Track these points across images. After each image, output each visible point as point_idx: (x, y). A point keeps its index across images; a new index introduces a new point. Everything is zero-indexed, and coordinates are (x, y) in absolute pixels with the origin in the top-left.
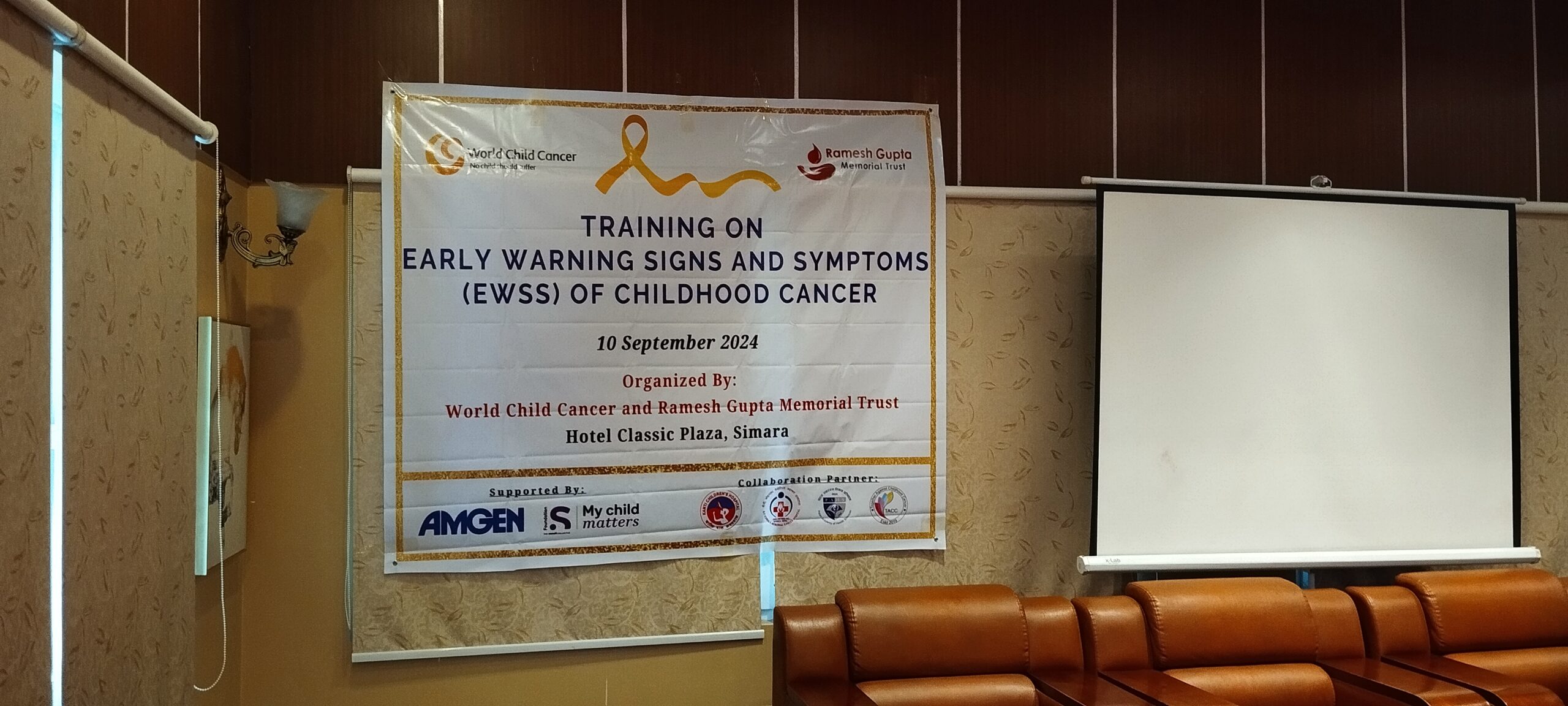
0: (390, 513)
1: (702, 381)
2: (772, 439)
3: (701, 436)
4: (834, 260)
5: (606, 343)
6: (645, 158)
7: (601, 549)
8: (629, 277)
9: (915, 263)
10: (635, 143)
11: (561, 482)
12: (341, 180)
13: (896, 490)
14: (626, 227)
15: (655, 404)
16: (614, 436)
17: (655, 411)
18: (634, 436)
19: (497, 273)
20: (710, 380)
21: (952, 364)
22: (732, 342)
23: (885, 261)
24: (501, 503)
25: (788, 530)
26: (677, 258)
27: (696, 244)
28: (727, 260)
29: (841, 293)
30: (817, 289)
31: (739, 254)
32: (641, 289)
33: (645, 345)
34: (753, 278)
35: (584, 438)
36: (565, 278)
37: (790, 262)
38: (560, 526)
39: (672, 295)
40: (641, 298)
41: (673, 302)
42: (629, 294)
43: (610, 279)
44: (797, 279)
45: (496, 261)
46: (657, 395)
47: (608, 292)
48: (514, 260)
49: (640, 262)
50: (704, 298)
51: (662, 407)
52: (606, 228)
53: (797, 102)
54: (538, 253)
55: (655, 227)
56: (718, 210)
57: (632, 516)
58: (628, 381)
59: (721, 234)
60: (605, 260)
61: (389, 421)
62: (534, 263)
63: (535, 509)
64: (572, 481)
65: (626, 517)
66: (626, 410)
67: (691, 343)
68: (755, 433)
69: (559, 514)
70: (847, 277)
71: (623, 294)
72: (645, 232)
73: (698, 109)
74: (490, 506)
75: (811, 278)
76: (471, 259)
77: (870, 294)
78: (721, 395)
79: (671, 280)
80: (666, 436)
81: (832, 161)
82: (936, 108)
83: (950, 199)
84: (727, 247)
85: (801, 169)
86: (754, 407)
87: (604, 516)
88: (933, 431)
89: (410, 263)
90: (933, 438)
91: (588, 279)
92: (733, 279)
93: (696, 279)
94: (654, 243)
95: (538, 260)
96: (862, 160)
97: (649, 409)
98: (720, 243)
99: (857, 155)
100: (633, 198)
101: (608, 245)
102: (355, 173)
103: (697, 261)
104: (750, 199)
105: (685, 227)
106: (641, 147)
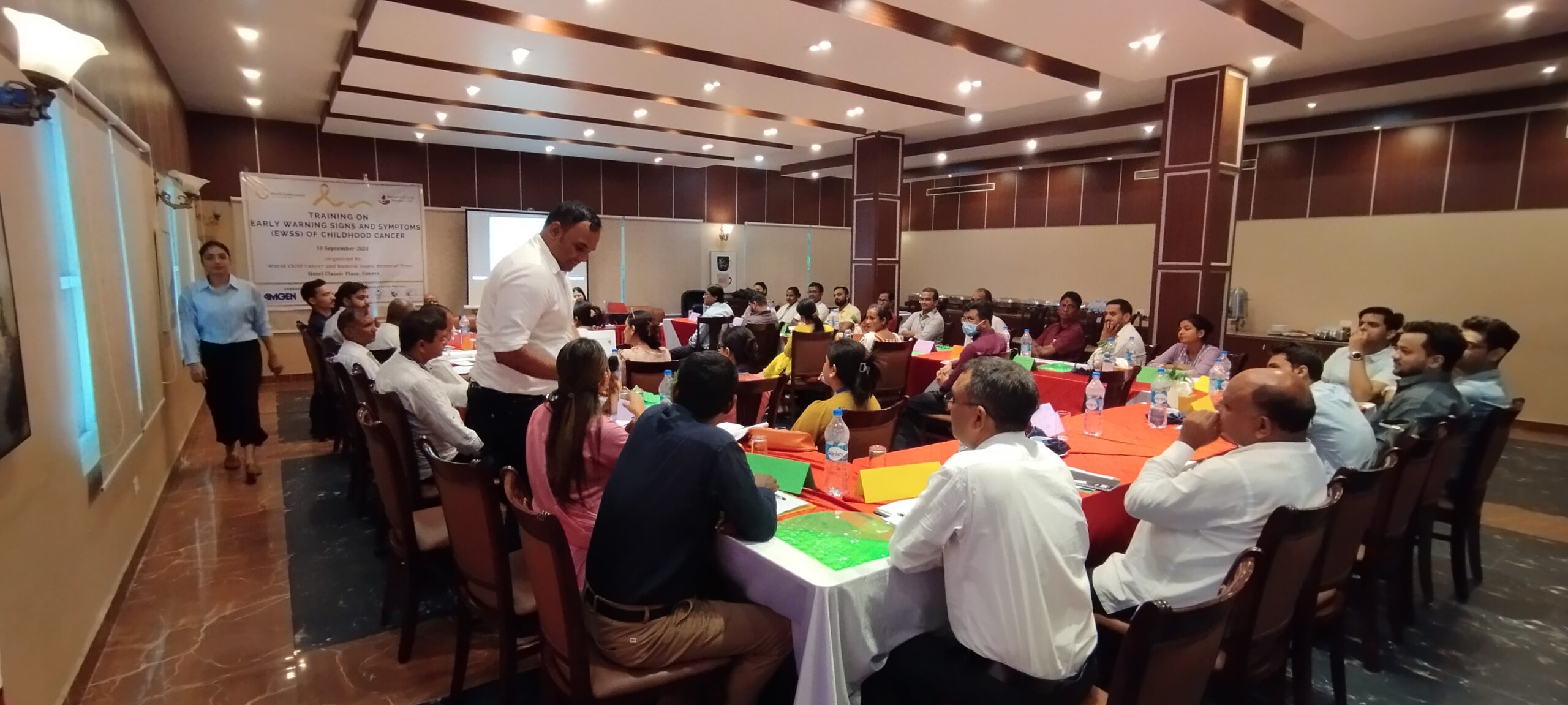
1: (351, 259)
4: (391, 227)
5: (321, 248)
6: (328, 196)
8: (326, 230)
9: (416, 228)
10: (324, 192)
12: (229, 200)
13: (412, 289)
14: (323, 216)
19: (282, 228)
21: (428, 256)
22: (360, 249)
23: (407, 227)
24: (288, 292)
25: (381, 300)
26: (341, 225)
27: (347, 221)
28: (357, 225)
30: (386, 234)
31: (361, 224)
32: (330, 233)
33: (332, 249)
34: (366, 231)
36: (305, 230)
37: (377, 227)
39: (340, 235)
40: (330, 236)
41: (340, 237)
42: (326, 234)
43: (319, 230)
44: (380, 232)
45: (281, 225)
46: (337, 263)
47: (319, 234)
48: (287, 225)
49: (328, 225)
50: (350, 236)
51: (339, 266)
52: (317, 216)
53: (378, 182)
55: (333, 216)
56: (354, 212)
58: (328, 259)
59: (355, 219)
60: (317, 225)
61: (250, 268)
66: (327, 266)
67: (347, 248)
68: (369, 274)
70: (395, 231)
71: (324, 234)
72: (330, 217)
73: (344, 182)
74: (285, 292)
75: (384, 231)
76: (273, 223)
77: (403, 236)
78: (358, 263)
79: (340, 231)
80: (340, 273)
81: (389, 199)
82: (421, 185)
83: (426, 211)
84: (357, 223)
85: (379, 201)
86: (368, 266)
88: (423, 275)
89: (253, 224)
90: (423, 277)
91: (312, 230)
92: (361, 231)
93: (347, 231)
94: (333, 220)
95: (295, 224)
96: (398, 199)
97: (334, 266)
98: (355, 221)
99: (396, 197)
100: (325, 207)
101: (318, 220)
102: (233, 198)
103: (347, 226)
104: (363, 209)
105: (343, 216)
106: (327, 192)
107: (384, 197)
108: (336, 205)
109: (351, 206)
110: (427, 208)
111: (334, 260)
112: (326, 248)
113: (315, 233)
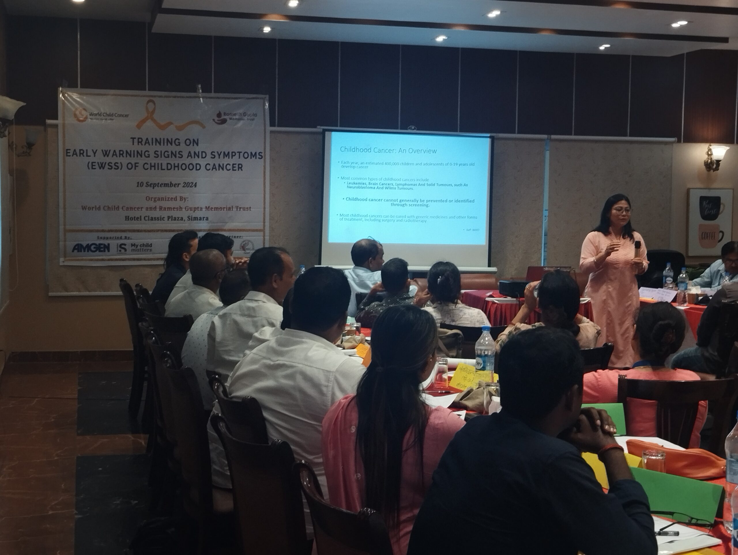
0: (61, 243)
1: (175, 199)
2: (201, 221)
3: (175, 219)
4: (226, 155)
5: (140, 184)
6: (155, 116)
7: (138, 260)
8: (148, 160)
9: (258, 156)
11: (123, 235)
12: (44, 124)
13: (249, 241)
14: (147, 141)
15: (158, 207)
16: (143, 218)
17: (158, 210)
18: (150, 218)
19: (100, 158)
20: (178, 199)
21: (272, 195)
22: (187, 185)
23: (246, 155)
24: (102, 242)
26: (166, 153)
27: (173, 148)
28: (185, 154)
29: (229, 167)
30: (219, 165)
31: (190, 152)
32: (153, 165)
33: (154, 185)
34: (195, 161)
35: (132, 219)
36: (125, 161)
37: (209, 156)
38: (123, 251)
39: (164, 167)
40: (153, 168)
41: (164, 170)
42: (149, 166)
43: (141, 161)
44: (212, 162)
45: (99, 154)
46: (158, 204)
47: (140, 165)
48: (106, 154)
49: (152, 155)
50: (176, 168)
51: (161, 208)
52: (139, 142)
53: (213, 94)
54: (115, 151)
55: (158, 142)
56: (182, 135)
57: (149, 248)
58: (148, 199)
59: (183, 145)
60: (140, 154)
61: (61, 211)
62: (113, 155)
63: (114, 244)
64: (128, 234)
65: (147, 248)
66: (147, 209)
67: (171, 185)
68: (196, 219)
69: (123, 246)
70: (231, 161)
71: (146, 166)
72: (154, 144)
73: (175, 97)
74: (98, 242)
75: (217, 161)
76: (90, 153)
77: (240, 167)
78: (182, 204)
79: (164, 161)
80: (162, 219)
81: (226, 117)
82: (267, 96)
83: (271, 132)
84: (185, 149)
85: (214, 120)
86: (196, 209)
87: (139, 247)
88: (264, 219)
89: (68, 154)
90: (264, 222)
91: (133, 161)
92: (187, 161)
93: (173, 161)
94: (157, 148)
96: (237, 117)
97: (154, 208)
98: (182, 147)
99: (235, 115)
100: (150, 131)
101: (141, 148)
102: (49, 122)
103: (173, 154)
104: (194, 131)
105: (169, 142)
106: (153, 112)
108: (162, 127)
109: (180, 128)
110: (273, 129)
111: (155, 199)
112: (148, 185)
113: (136, 165)
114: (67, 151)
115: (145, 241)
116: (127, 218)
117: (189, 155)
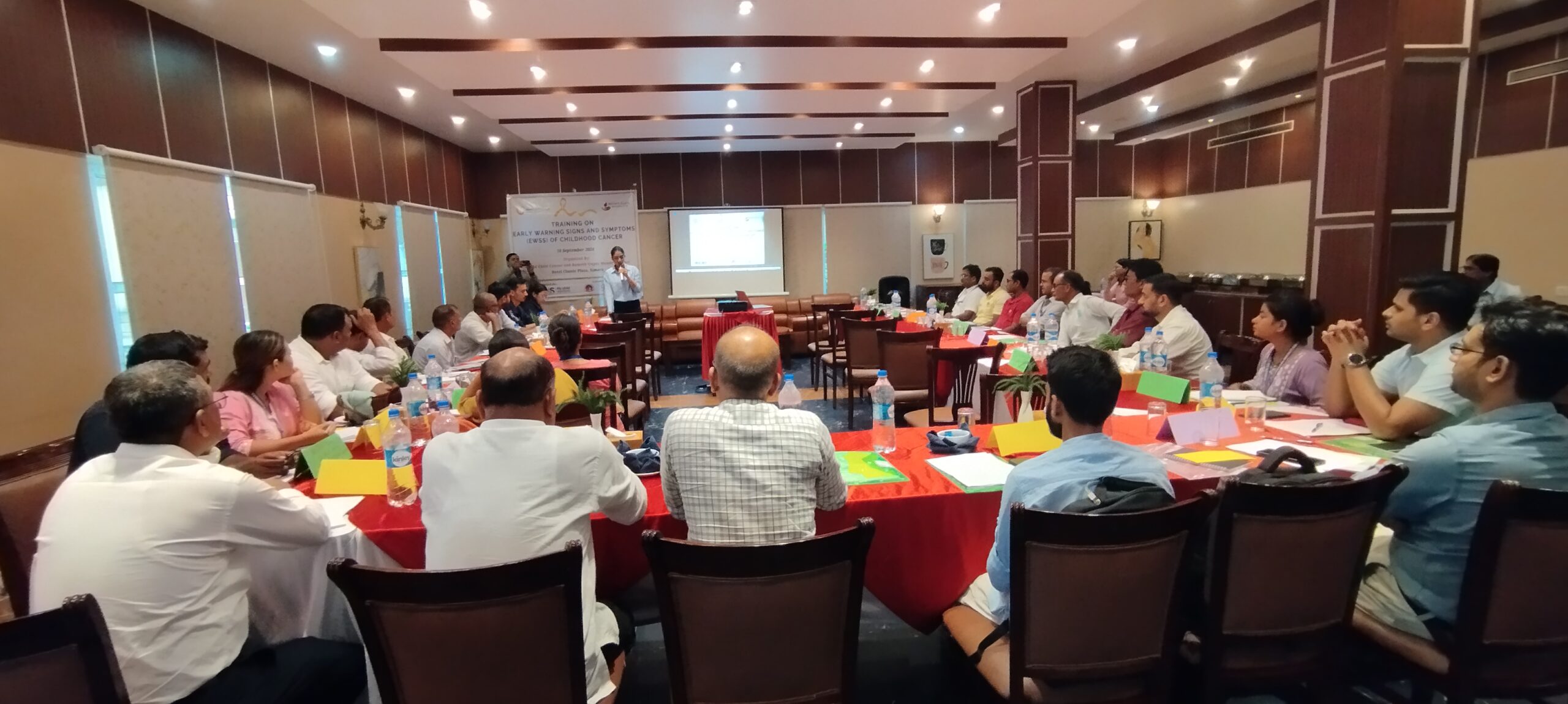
1: (581, 259)
3: (582, 271)
4: (611, 229)
5: (560, 251)
6: (565, 208)
7: (562, 297)
8: (563, 236)
9: (631, 228)
10: (563, 204)
12: (499, 217)
14: (562, 224)
16: (563, 272)
18: (567, 271)
19: (534, 236)
20: (584, 258)
22: (588, 249)
23: (623, 228)
26: (574, 231)
27: (578, 227)
28: (585, 230)
29: (613, 237)
30: (607, 236)
31: (588, 229)
32: (566, 238)
33: (568, 251)
34: (592, 234)
35: (556, 272)
36: (549, 237)
37: (601, 230)
38: (552, 292)
39: (573, 239)
40: (566, 240)
41: (573, 241)
42: (564, 239)
43: (559, 236)
44: (603, 234)
45: (533, 233)
47: (558, 239)
48: (537, 233)
49: (565, 231)
50: (581, 240)
51: (573, 265)
52: (557, 224)
53: (601, 192)
55: (568, 224)
56: (583, 219)
57: (568, 290)
58: (565, 259)
59: (584, 225)
60: (557, 232)
66: (565, 265)
67: (578, 250)
68: (595, 270)
69: (552, 289)
70: (614, 233)
71: (562, 239)
72: (566, 225)
73: (578, 195)
75: (606, 233)
76: (528, 233)
77: (621, 236)
78: (586, 262)
79: (573, 236)
80: (574, 271)
81: (610, 206)
82: (636, 191)
83: (639, 213)
85: (602, 208)
87: (562, 290)
91: (553, 236)
92: (587, 235)
93: (578, 235)
94: (568, 227)
95: (542, 233)
96: (617, 205)
97: (570, 265)
98: (584, 227)
99: (615, 204)
100: (563, 217)
101: (558, 228)
102: (502, 216)
103: (578, 231)
104: (590, 216)
105: (575, 223)
106: (564, 206)
107: (605, 205)
108: (570, 215)
109: (581, 215)
110: (640, 211)
111: (569, 260)
112: (564, 251)
113: (556, 239)
114: (514, 234)
115: (566, 286)
116: (553, 272)
117: (588, 231)
